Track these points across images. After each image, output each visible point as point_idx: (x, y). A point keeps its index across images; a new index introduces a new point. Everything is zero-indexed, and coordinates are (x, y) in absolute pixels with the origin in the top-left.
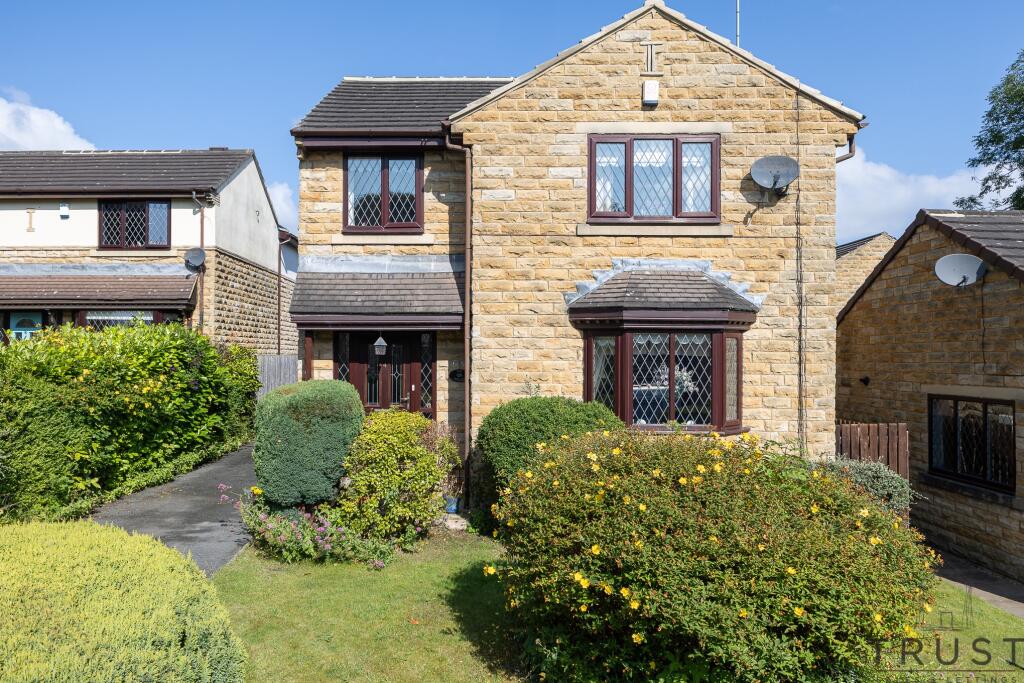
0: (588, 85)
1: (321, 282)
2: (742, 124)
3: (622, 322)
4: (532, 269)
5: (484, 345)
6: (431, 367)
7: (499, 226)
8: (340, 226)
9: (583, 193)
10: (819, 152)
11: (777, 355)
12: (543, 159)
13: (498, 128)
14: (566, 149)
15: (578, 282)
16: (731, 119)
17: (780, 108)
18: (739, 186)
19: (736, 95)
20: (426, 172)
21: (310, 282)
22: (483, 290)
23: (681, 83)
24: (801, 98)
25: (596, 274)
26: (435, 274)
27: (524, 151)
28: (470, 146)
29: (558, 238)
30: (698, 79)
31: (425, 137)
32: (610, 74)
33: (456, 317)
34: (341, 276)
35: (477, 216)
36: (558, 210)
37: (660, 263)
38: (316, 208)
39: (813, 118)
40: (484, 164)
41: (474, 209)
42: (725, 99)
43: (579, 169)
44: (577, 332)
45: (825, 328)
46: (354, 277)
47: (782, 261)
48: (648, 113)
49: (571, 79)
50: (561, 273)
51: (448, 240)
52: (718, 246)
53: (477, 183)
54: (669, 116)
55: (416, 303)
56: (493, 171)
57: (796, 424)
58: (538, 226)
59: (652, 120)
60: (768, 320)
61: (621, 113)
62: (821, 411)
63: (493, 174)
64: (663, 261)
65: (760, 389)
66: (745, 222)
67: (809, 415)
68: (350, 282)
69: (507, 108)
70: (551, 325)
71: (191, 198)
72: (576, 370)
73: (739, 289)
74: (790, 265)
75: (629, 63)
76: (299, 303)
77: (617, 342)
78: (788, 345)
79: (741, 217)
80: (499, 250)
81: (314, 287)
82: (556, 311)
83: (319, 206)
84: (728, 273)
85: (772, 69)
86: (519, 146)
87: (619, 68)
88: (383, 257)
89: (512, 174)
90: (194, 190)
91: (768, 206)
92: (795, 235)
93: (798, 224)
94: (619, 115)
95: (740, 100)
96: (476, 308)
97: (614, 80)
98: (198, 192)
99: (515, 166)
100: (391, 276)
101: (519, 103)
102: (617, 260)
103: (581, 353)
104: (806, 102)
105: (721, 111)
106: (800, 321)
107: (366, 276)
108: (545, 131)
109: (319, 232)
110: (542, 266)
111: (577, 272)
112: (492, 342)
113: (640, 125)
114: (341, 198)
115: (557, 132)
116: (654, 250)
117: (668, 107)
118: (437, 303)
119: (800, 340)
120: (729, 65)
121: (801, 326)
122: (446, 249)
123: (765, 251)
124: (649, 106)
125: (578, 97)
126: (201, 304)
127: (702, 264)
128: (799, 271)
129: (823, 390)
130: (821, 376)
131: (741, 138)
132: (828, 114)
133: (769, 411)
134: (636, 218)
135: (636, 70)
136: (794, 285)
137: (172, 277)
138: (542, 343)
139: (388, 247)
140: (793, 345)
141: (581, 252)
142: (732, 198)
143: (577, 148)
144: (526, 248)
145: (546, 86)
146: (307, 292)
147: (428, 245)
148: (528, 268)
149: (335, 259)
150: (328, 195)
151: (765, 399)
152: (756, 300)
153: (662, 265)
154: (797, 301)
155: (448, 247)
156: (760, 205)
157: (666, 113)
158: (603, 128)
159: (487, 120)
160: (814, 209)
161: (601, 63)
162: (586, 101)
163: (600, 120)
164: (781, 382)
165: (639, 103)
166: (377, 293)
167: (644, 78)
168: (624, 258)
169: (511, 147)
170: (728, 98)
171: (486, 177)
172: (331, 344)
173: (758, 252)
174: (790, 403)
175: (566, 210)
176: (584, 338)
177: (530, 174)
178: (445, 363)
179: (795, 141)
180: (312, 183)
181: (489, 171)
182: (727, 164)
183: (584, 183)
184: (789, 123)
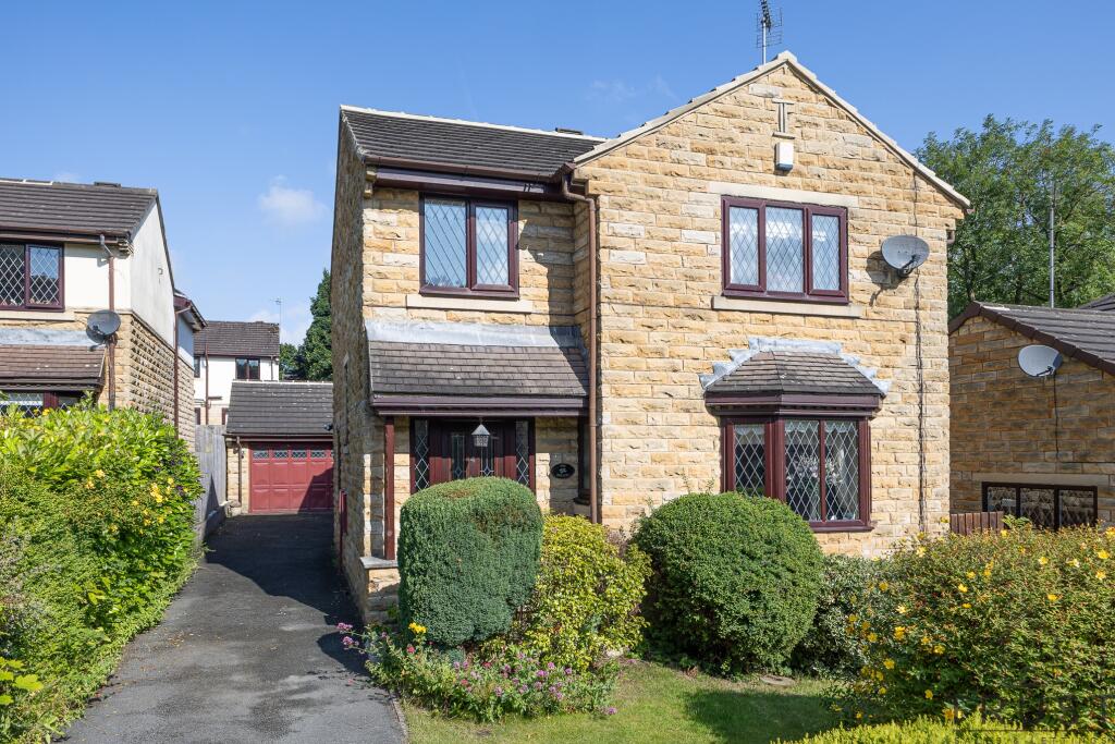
0: (721, 140)
1: (405, 354)
2: (867, 199)
3: (778, 407)
4: (666, 346)
5: (616, 433)
6: (528, 462)
7: (630, 294)
8: (417, 285)
9: (717, 261)
10: (934, 235)
11: (901, 444)
12: (676, 220)
13: (628, 178)
14: (700, 209)
15: (715, 362)
16: (858, 193)
17: (900, 187)
18: (866, 265)
19: (862, 169)
20: (521, 225)
21: (390, 353)
22: (613, 368)
23: (811, 149)
24: (917, 178)
25: (733, 354)
26: (539, 348)
27: (656, 208)
28: (596, 197)
29: (694, 312)
30: (826, 146)
31: (529, 182)
32: (743, 130)
33: (575, 401)
34: (427, 348)
35: (605, 282)
36: (692, 279)
37: (795, 344)
38: (385, 260)
39: (927, 200)
40: (612, 220)
41: (602, 273)
42: (851, 171)
43: (713, 234)
44: (714, 420)
45: (940, 416)
46: (443, 349)
47: (903, 345)
48: (781, 179)
49: (704, 131)
50: (698, 352)
51: (548, 309)
52: (847, 328)
53: (606, 241)
54: (800, 184)
55: (528, 383)
56: (623, 228)
57: (917, 515)
58: (672, 295)
59: (784, 186)
60: (893, 408)
61: (754, 175)
62: (937, 502)
63: (623, 232)
64: (796, 341)
65: (886, 480)
66: (871, 304)
67: (929, 506)
68: (439, 355)
69: (637, 156)
70: (688, 411)
71: (99, 244)
72: (712, 462)
73: (868, 374)
74: (911, 349)
75: (761, 121)
76: (384, 380)
77: (767, 430)
78: (909, 433)
79: (867, 298)
80: (630, 322)
81: (396, 360)
82: (692, 396)
83: (390, 257)
84: (857, 357)
85: (894, 144)
86: (650, 202)
87: (754, 124)
88: (472, 326)
89: (643, 234)
90: (104, 233)
91: (890, 288)
92: (915, 320)
93: (917, 308)
94: (752, 178)
95: (866, 174)
96: (605, 389)
97: (746, 138)
98: (108, 236)
99: (646, 224)
100: (488, 349)
101: (649, 152)
102: (753, 339)
103: (718, 443)
104: (922, 183)
105: (848, 184)
106: (921, 409)
107: (457, 349)
108: (677, 187)
109: (390, 291)
110: (677, 342)
111: (713, 350)
112: (623, 430)
113: (771, 190)
114: (418, 249)
115: (690, 190)
116: (789, 329)
117: (800, 174)
118: (553, 383)
119: (920, 429)
120: (855, 135)
121: (921, 414)
122: (546, 320)
123: (889, 336)
124: (782, 170)
125: (711, 152)
126: (112, 385)
127: (834, 346)
128: (919, 356)
129: (939, 479)
130: (938, 466)
131: (867, 214)
132: (940, 197)
133: (893, 502)
134: (770, 293)
135: (768, 129)
136: (914, 371)
137: (68, 349)
138: (677, 431)
139: (477, 314)
140: (915, 434)
141: (716, 327)
142: (859, 277)
143: (710, 210)
144: (660, 321)
145: (678, 136)
146: (389, 366)
147: (525, 314)
148: (661, 345)
149: (412, 325)
150: (402, 245)
151: (891, 490)
152: (883, 386)
153: (797, 347)
154: (918, 388)
155: (548, 317)
156: (883, 287)
157: (798, 180)
158: (737, 190)
159: (615, 168)
160: (930, 294)
161: (734, 116)
162: (719, 157)
163: (733, 181)
164: (904, 472)
165: (772, 166)
166: (478, 369)
167: (777, 139)
168: (761, 337)
169: (641, 202)
170: (854, 171)
171: (615, 234)
172: (408, 433)
173: (882, 336)
174: (911, 493)
175: (700, 279)
176: (722, 425)
177: (662, 235)
178: (546, 456)
179: (913, 222)
180: (381, 228)
181: (618, 228)
182: (855, 240)
183: (718, 249)
184: (908, 203)
